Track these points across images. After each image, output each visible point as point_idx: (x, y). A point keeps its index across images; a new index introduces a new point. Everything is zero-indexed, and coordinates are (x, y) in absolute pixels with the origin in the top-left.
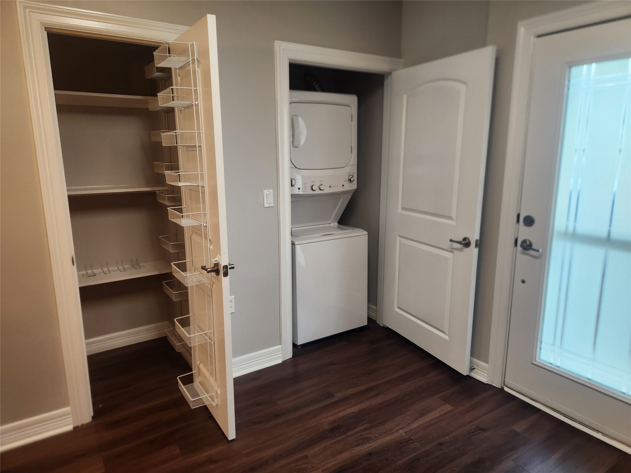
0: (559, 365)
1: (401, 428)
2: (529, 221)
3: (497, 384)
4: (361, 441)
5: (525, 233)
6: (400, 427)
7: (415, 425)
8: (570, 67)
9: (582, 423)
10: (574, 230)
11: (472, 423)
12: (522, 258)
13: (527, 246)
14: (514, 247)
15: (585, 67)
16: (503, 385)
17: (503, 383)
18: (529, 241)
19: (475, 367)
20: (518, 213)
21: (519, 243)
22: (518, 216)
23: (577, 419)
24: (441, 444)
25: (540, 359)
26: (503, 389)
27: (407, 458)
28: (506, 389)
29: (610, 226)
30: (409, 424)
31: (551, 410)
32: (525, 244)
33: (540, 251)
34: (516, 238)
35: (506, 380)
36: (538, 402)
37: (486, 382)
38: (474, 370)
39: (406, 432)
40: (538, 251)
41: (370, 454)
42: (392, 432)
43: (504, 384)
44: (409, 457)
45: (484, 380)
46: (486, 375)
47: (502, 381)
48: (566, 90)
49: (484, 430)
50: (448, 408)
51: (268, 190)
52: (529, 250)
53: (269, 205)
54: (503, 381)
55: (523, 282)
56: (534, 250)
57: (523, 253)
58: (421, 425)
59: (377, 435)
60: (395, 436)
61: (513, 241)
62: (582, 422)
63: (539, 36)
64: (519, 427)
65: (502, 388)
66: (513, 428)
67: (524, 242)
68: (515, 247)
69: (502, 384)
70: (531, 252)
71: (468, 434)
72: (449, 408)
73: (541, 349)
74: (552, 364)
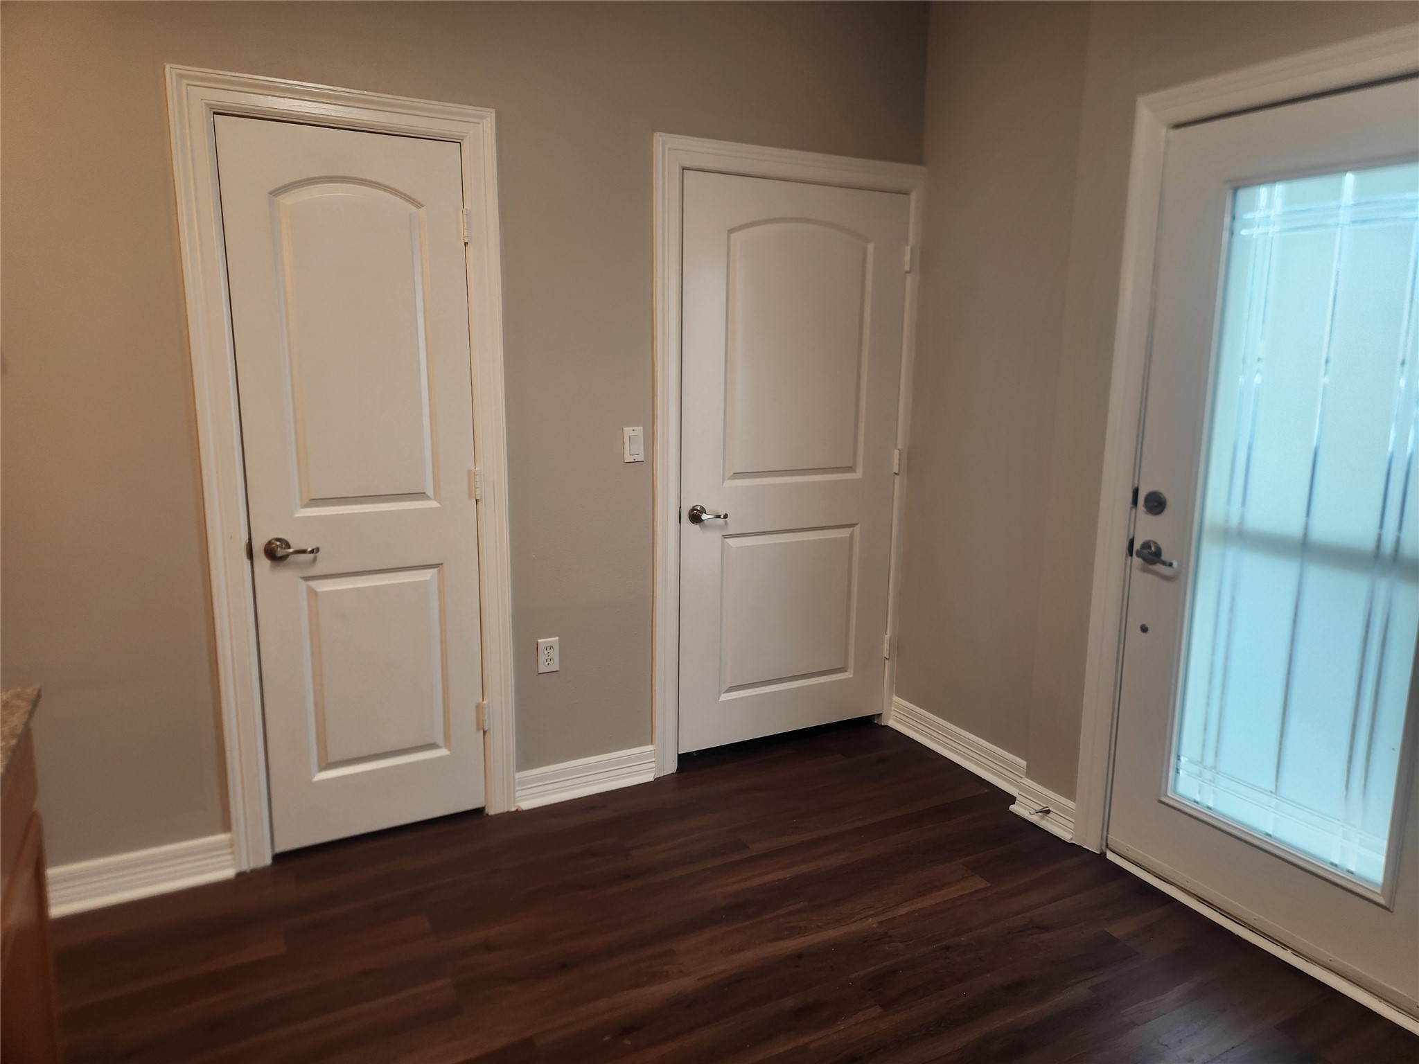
0: (1211, 805)
1: (872, 914)
2: (1156, 504)
3: (1092, 846)
4: (786, 933)
5: (1149, 528)
6: (872, 912)
7: (902, 910)
8: (1235, 190)
9: (1254, 928)
10: (1241, 523)
11: (1022, 915)
12: (1143, 581)
13: (1151, 555)
14: (1127, 556)
15: (1263, 191)
16: (1104, 848)
17: (1104, 844)
18: (1155, 543)
19: (1051, 809)
20: (1136, 486)
21: (1137, 546)
22: (1136, 493)
23: (1246, 921)
24: (947, 948)
25: (1175, 792)
26: (1103, 855)
27: (872, 969)
28: (1110, 856)
29: (1308, 514)
30: (890, 907)
31: (1196, 901)
32: (1146, 551)
33: (1175, 564)
34: (1131, 537)
35: (1109, 836)
36: (1172, 884)
37: (1071, 839)
38: (1048, 815)
39: (881, 923)
40: (1171, 565)
41: (800, 956)
42: (852, 920)
43: (1107, 845)
44: (877, 967)
45: (1066, 836)
46: (1071, 826)
47: (1102, 838)
48: (1226, 235)
49: (1045, 929)
50: (979, 883)
51: (634, 428)
52: (1154, 563)
53: (635, 457)
54: (1105, 839)
55: (1144, 629)
56: (1164, 563)
57: (1144, 570)
58: (914, 911)
59: (820, 924)
60: (855, 927)
61: (1126, 544)
62: (1254, 926)
63: (1177, 126)
64: (1119, 929)
65: (1101, 853)
66: (1106, 929)
67: (1146, 545)
68: (1130, 558)
69: (1101, 845)
70: (1159, 568)
71: (1009, 933)
72: (984, 884)
73: (1177, 771)
74: (1197, 803)
